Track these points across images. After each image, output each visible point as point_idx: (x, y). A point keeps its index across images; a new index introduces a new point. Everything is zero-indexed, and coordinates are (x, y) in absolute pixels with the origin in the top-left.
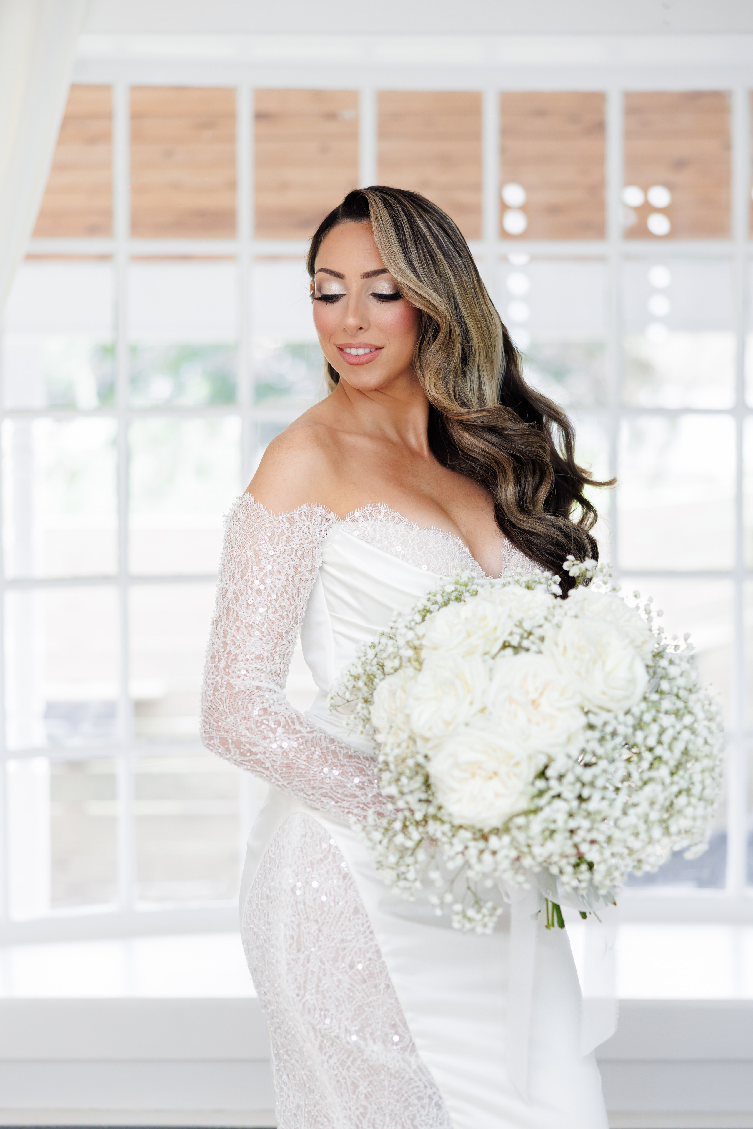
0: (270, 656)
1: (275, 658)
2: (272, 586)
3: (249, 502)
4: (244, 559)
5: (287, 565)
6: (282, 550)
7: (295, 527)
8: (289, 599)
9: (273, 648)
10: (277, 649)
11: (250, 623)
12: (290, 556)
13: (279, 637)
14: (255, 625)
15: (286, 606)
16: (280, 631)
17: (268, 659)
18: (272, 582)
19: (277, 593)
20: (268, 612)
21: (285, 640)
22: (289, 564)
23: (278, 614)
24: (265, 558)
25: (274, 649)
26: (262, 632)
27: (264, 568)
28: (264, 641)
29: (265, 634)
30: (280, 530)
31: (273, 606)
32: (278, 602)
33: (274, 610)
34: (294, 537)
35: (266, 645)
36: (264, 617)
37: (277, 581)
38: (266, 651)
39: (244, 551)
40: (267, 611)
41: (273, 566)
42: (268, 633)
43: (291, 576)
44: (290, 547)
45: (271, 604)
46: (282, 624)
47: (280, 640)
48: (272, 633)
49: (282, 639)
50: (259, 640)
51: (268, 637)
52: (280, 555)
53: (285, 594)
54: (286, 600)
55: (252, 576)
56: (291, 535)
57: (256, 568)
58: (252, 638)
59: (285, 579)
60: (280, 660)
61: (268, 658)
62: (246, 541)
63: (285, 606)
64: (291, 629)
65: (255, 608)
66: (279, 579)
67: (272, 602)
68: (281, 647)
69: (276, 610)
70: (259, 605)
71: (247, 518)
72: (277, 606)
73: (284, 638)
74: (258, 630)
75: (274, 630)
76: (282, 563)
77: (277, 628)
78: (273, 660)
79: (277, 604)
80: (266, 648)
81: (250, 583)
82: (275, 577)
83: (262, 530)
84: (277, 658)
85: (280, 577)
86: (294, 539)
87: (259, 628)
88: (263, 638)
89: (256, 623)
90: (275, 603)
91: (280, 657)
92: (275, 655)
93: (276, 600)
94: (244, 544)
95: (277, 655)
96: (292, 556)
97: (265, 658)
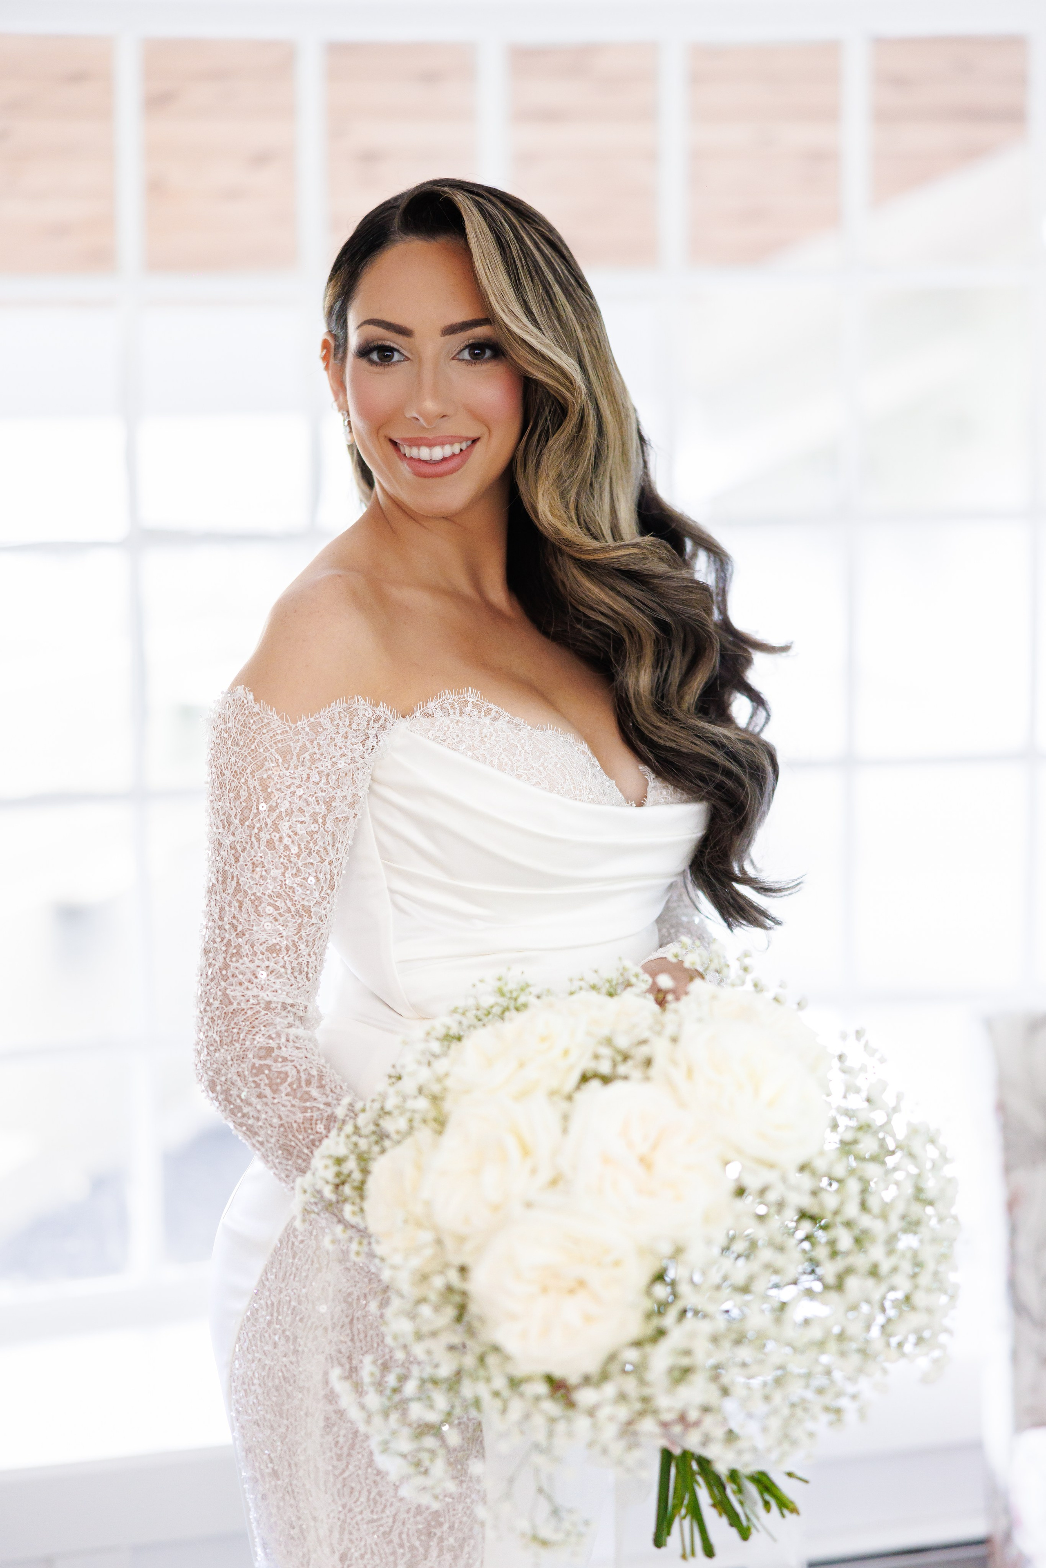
0: (290, 944)
1: (299, 948)
2: (291, 834)
3: (245, 701)
4: (244, 794)
5: (314, 798)
6: (305, 776)
7: (323, 738)
8: (318, 852)
9: (296, 932)
10: (303, 933)
11: (258, 894)
12: (318, 784)
13: (304, 913)
14: (266, 897)
15: (315, 863)
16: (306, 904)
17: (288, 951)
18: (290, 827)
19: (299, 845)
20: (286, 875)
21: (314, 917)
22: (316, 797)
23: (302, 877)
24: (277, 790)
25: (297, 934)
26: (277, 908)
27: (277, 806)
28: (281, 922)
29: (281, 911)
30: (299, 744)
31: (293, 865)
32: (301, 858)
33: (294, 871)
34: (322, 754)
35: (284, 928)
36: (280, 883)
37: (299, 825)
38: (284, 938)
39: (243, 780)
40: (283, 874)
41: (290, 802)
42: (286, 908)
43: (321, 815)
44: (317, 770)
45: (290, 862)
46: (308, 892)
47: (306, 919)
48: (293, 909)
49: (310, 917)
50: (273, 921)
51: (287, 915)
52: (302, 783)
53: (311, 845)
54: (314, 854)
55: (259, 820)
56: (317, 751)
57: (263, 807)
58: (261, 918)
59: (312, 821)
60: (308, 950)
61: (287, 949)
62: (245, 764)
63: (312, 864)
64: (324, 898)
65: (266, 871)
66: (302, 822)
67: (292, 859)
68: (309, 929)
69: (299, 870)
70: (270, 866)
71: (244, 727)
72: (300, 864)
73: (312, 914)
74: (269, 904)
75: (297, 903)
76: (304, 796)
77: (300, 899)
78: (296, 951)
79: (299, 861)
80: (284, 934)
81: (256, 831)
82: (295, 819)
83: (270, 746)
84: (302, 947)
85: (303, 819)
86: (322, 758)
87: (272, 901)
88: (278, 917)
89: (267, 893)
90: (296, 860)
91: (307, 946)
92: (299, 943)
93: (298, 856)
94: (243, 770)
95: (303, 943)
96: (321, 785)
97: (283, 949)
